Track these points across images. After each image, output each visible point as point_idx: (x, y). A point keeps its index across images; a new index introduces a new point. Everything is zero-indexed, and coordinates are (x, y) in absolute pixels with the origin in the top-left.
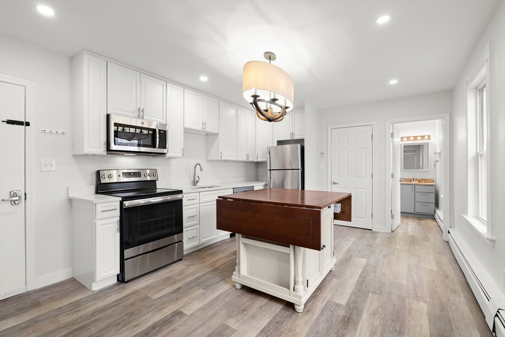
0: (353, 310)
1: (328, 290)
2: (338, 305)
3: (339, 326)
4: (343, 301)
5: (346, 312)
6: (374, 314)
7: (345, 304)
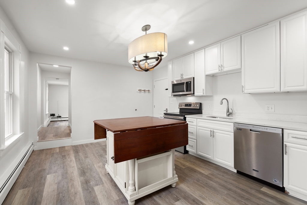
0: (88, 188)
1: (111, 189)
2: (97, 185)
3: (88, 178)
4: (96, 188)
5: (90, 185)
6: (76, 194)
7: (94, 187)
